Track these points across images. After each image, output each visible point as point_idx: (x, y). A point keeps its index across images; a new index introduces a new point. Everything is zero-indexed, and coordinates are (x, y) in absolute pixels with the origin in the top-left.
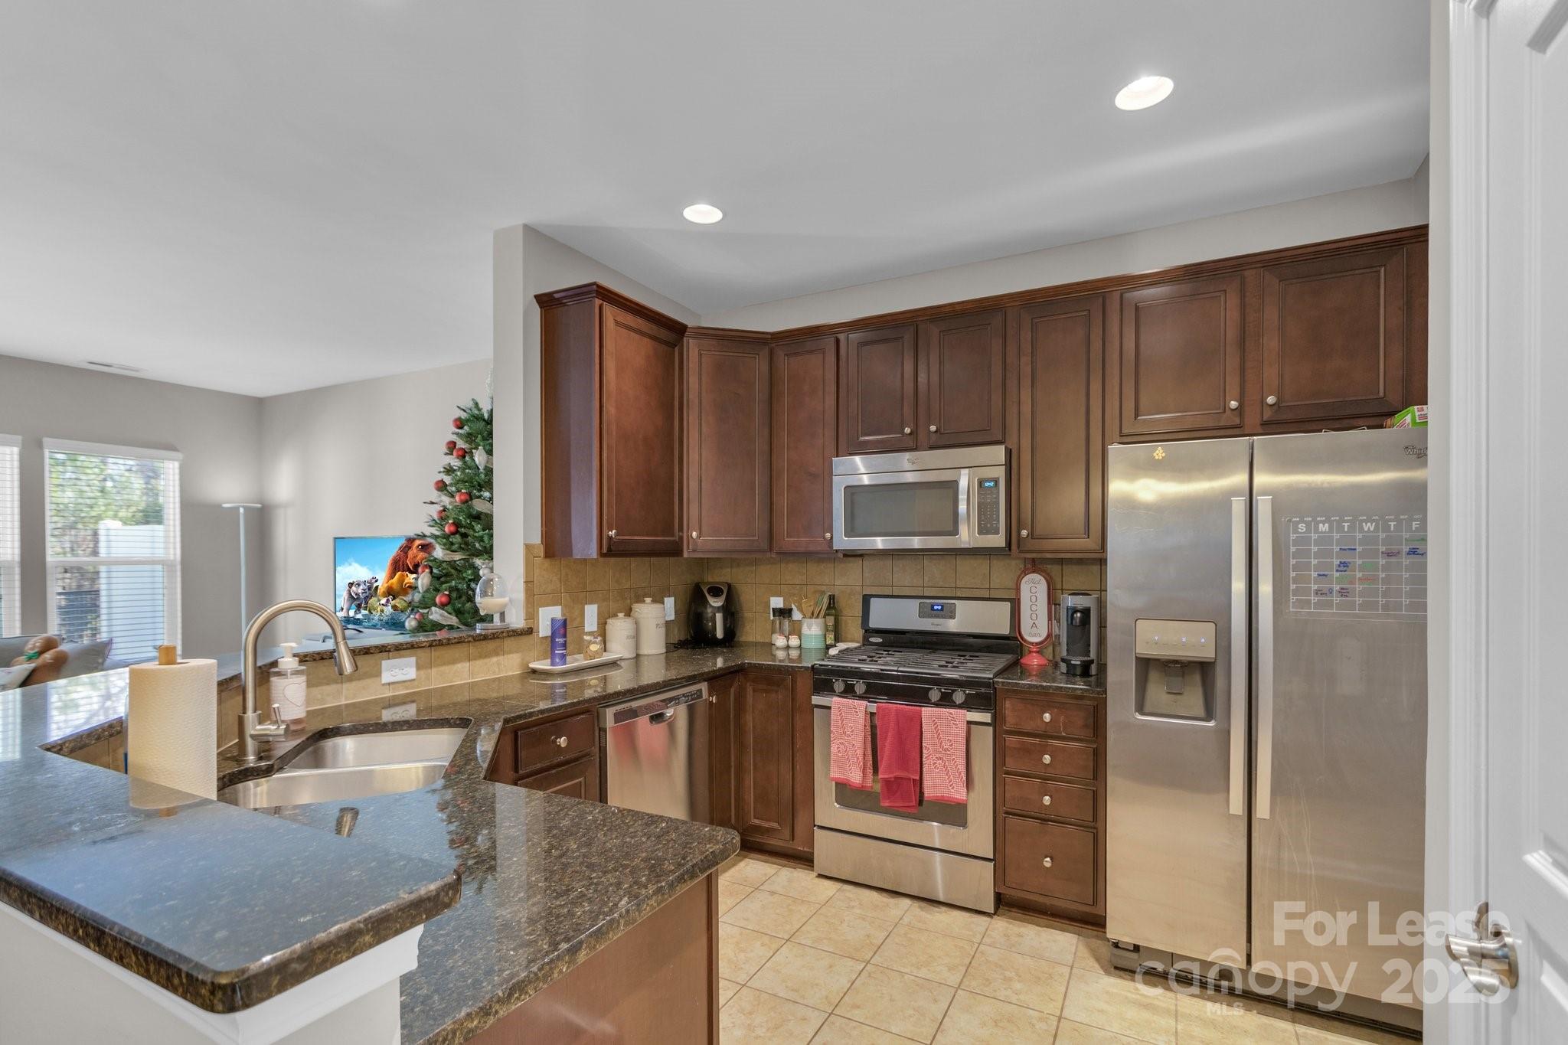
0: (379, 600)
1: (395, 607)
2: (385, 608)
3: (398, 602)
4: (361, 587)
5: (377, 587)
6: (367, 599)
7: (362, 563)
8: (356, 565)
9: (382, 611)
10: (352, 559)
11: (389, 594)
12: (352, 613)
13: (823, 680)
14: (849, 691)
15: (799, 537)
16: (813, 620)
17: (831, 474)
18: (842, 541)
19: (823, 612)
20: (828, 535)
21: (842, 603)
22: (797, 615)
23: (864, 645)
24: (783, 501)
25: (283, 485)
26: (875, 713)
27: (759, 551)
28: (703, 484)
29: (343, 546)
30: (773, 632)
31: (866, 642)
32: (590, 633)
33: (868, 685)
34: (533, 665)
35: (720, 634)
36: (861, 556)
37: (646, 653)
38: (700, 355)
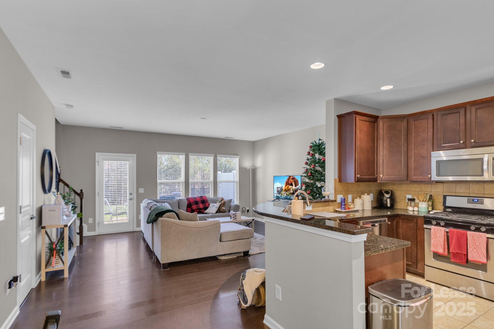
0: (283, 192)
1: (286, 194)
2: (284, 194)
3: (287, 193)
4: (280, 189)
5: (283, 189)
6: (281, 191)
7: (280, 183)
8: (278, 183)
9: (284, 195)
10: (277, 182)
11: (286, 191)
12: (278, 195)
13: (428, 220)
14: (438, 224)
15: (418, 176)
16: (423, 203)
17: (431, 157)
18: (434, 177)
19: (427, 200)
20: (429, 176)
21: (435, 197)
22: (417, 201)
23: (444, 211)
24: (412, 165)
25: (259, 163)
26: (448, 232)
27: (403, 180)
28: (384, 161)
29: (276, 178)
30: (408, 206)
31: (444, 210)
32: (350, 202)
33: (446, 223)
34: (336, 209)
35: (389, 205)
36: (443, 182)
37: (367, 209)
38: (383, 124)
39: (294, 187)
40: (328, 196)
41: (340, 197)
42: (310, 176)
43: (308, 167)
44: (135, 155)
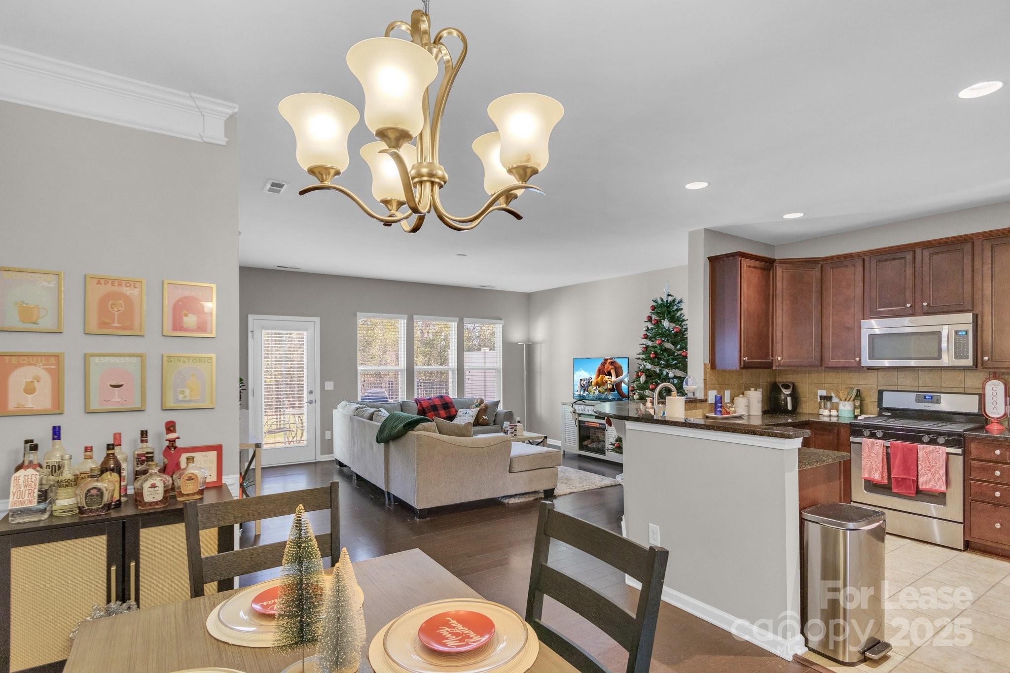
1: (599, 391)
2: (595, 391)
3: (600, 389)
4: (585, 381)
5: (592, 382)
7: (585, 370)
8: (583, 371)
9: (594, 393)
10: (582, 369)
11: (597, 385)
12: (582, 393)
13: (856, 430)
14: (873, 436)
15: (839, 359)
16: (846, 402)
17: (860, 328)
18: (866, 361)
19: (852, 399)
20: (858, 359)
21: (864, 394)
22: (835, 400)
23: (879, 416)
24: (829, 341)
25: (540, 332)
26: (889, 447)
27: (814, 367)
28: (784, 334)
29: (578, 362)
30: (820, 408)
31: (880, 414)
32: (727, 403)
33: (885, 433)
34: (708, 415)
35: (790, 407)
36: (878, 369)
37: (754, 414)
38: (783, 272)
39: (614, 379)
40: (694, 393)
41: (712, 396)
42: (654, 358)
43: (650, 343)
44: (317, 320)
